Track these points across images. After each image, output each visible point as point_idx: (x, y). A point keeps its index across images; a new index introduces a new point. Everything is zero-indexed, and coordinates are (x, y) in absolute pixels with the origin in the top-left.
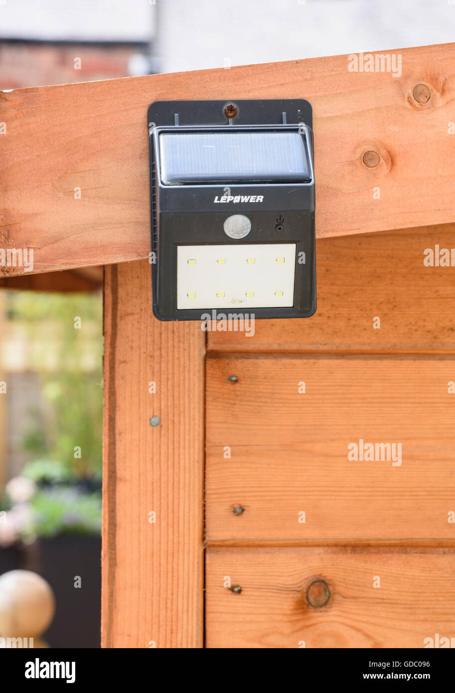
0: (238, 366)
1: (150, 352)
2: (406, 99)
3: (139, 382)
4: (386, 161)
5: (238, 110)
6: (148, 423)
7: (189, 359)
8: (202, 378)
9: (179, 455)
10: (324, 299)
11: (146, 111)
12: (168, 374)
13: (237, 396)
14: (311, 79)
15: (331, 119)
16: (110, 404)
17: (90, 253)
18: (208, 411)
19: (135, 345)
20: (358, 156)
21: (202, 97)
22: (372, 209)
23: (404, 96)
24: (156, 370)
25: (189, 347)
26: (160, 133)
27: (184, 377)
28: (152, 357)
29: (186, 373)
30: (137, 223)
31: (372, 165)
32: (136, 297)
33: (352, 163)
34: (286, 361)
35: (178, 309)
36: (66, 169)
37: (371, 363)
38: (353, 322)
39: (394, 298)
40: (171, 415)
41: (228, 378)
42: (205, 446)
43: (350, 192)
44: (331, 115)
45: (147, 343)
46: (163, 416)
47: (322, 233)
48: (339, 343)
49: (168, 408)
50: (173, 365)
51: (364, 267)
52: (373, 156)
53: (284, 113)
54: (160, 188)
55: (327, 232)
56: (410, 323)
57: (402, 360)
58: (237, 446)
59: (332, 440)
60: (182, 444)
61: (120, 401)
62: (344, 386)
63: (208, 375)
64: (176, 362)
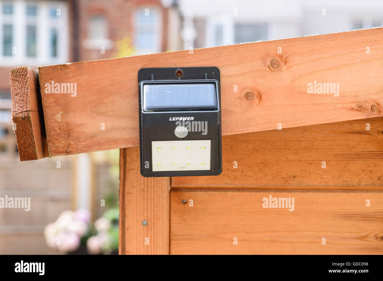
0: (186, 195)
1: (142, 188)
2: (267, 66)
3: (137, 203)
4: (257, 97)
5: (183, 73)
6: (141, 224)
7: (162, 192)
8: (168, 201)
9: (157, 240)
10: (230, 161)
11: (138, 73)
12: (151, 199)
13: (186, 210)
14: (220, 57)
15: (230, 76)
16: (122, 215)
17: (109, 144)
18: (172, 218)
19: (135, 185)
20: (243, 95)
21: (165, 66)
22: (250, 121)
23: (266, 65)
24: (146, 197)
25: (162, 186)
26: (144, 84)
27: (160, 201)
28: (143, 191)
29: (161, 199)
30: (133, 128)
31: (250, 99)
32: (136, 161)
33: (240, 98)
34: (211, 193)
35: (153, 171)
36: (97, 102)
37: (253, 194)
38: (245, 173)
39: (265, 161)
40: (153, 220)
41: (181, 201)
42: (170, 235)
43: (239, 112)
44: (229, 74)
45: (141, 184)
46: (149, 221)
47: (225, 133)
48: (237, 184)
49: (151, 216)
50: (154, 195)
51: (250, 146)
52: (251, 94)
53: (206, 74)
54: (143, 113)
55: (227, 132)
56: (273, 174)
57: (269, 192)
58: (187, 235)
59: (234, 232)
60: (158, 234)
61: (127, 213)
62: (240, 205)
63: (172, 200)
64: (156, 193)
